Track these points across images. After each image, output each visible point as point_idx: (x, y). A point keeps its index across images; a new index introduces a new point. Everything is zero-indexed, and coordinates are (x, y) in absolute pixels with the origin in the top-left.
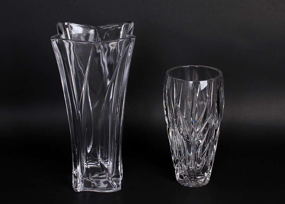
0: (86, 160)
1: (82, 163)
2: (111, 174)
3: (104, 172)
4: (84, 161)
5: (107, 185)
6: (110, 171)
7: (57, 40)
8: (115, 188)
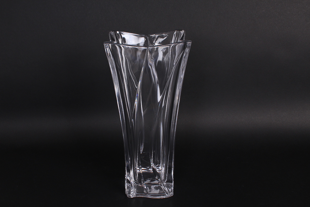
0: (139, 165)
1: (135, 169)
2: (164, 180)
3: (157, 178)
4: (137, 166)
5: (159, 190)
6: (163, 177)
7: (110, 45)
8: (167, 194)
